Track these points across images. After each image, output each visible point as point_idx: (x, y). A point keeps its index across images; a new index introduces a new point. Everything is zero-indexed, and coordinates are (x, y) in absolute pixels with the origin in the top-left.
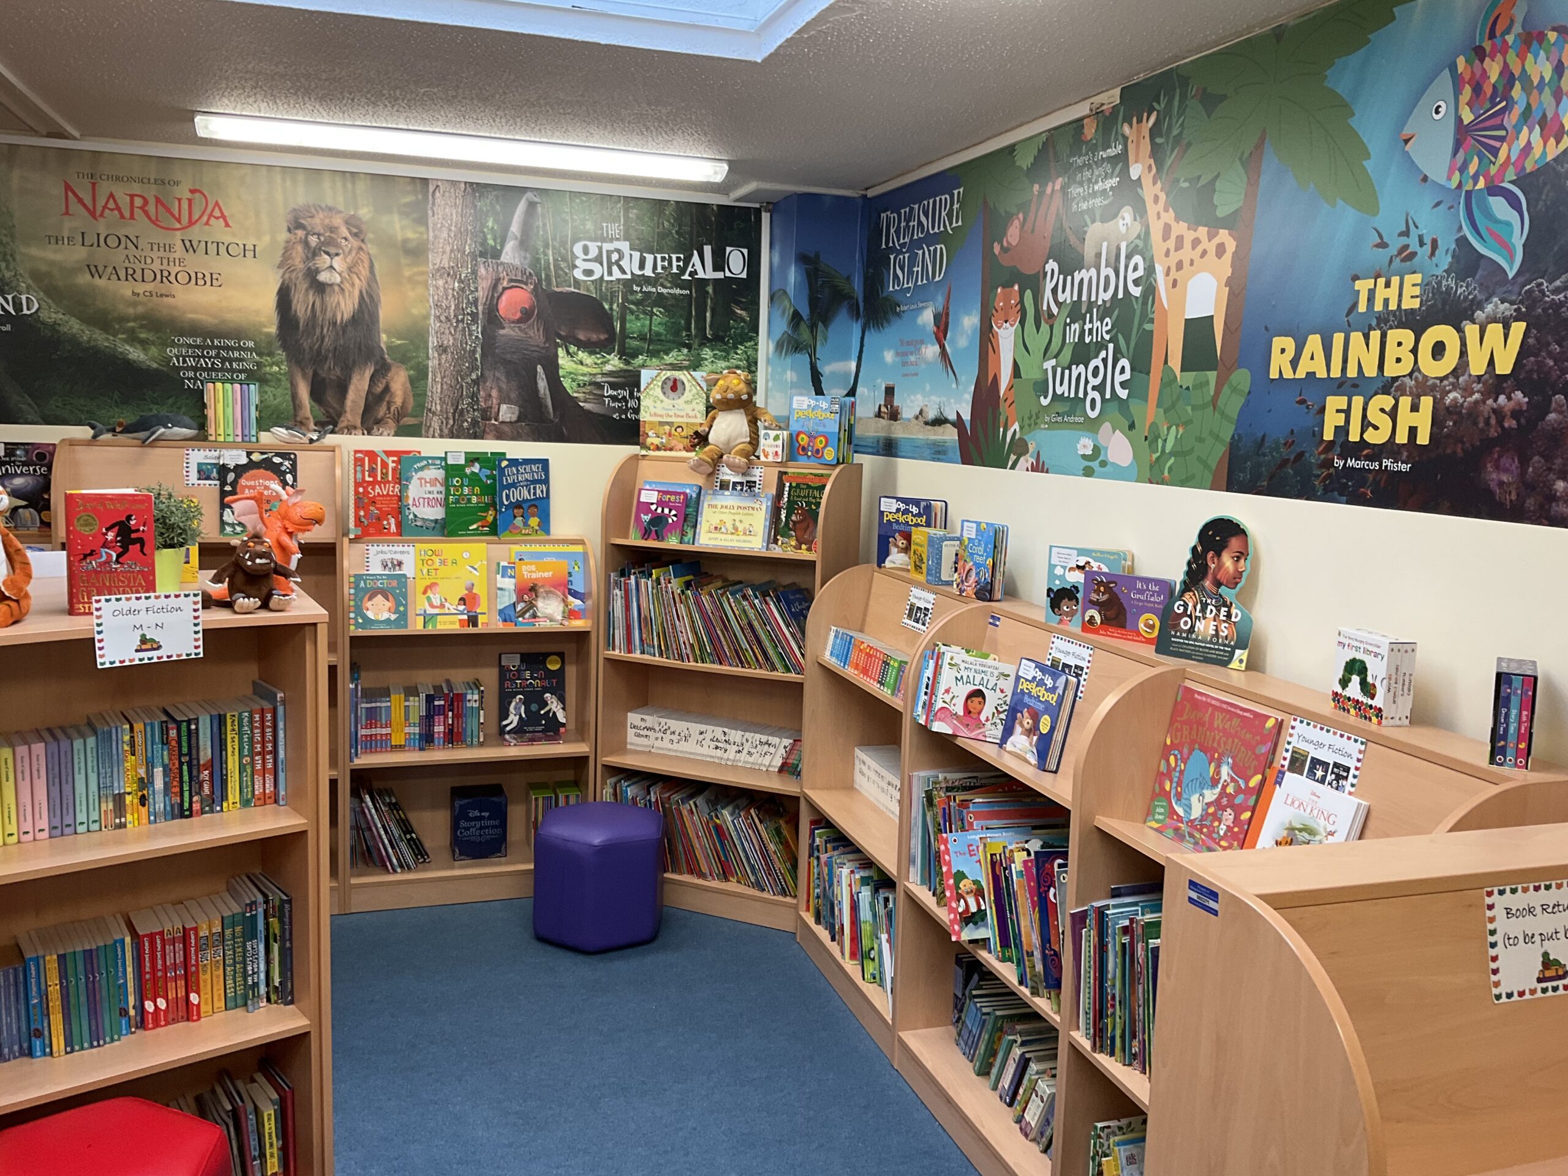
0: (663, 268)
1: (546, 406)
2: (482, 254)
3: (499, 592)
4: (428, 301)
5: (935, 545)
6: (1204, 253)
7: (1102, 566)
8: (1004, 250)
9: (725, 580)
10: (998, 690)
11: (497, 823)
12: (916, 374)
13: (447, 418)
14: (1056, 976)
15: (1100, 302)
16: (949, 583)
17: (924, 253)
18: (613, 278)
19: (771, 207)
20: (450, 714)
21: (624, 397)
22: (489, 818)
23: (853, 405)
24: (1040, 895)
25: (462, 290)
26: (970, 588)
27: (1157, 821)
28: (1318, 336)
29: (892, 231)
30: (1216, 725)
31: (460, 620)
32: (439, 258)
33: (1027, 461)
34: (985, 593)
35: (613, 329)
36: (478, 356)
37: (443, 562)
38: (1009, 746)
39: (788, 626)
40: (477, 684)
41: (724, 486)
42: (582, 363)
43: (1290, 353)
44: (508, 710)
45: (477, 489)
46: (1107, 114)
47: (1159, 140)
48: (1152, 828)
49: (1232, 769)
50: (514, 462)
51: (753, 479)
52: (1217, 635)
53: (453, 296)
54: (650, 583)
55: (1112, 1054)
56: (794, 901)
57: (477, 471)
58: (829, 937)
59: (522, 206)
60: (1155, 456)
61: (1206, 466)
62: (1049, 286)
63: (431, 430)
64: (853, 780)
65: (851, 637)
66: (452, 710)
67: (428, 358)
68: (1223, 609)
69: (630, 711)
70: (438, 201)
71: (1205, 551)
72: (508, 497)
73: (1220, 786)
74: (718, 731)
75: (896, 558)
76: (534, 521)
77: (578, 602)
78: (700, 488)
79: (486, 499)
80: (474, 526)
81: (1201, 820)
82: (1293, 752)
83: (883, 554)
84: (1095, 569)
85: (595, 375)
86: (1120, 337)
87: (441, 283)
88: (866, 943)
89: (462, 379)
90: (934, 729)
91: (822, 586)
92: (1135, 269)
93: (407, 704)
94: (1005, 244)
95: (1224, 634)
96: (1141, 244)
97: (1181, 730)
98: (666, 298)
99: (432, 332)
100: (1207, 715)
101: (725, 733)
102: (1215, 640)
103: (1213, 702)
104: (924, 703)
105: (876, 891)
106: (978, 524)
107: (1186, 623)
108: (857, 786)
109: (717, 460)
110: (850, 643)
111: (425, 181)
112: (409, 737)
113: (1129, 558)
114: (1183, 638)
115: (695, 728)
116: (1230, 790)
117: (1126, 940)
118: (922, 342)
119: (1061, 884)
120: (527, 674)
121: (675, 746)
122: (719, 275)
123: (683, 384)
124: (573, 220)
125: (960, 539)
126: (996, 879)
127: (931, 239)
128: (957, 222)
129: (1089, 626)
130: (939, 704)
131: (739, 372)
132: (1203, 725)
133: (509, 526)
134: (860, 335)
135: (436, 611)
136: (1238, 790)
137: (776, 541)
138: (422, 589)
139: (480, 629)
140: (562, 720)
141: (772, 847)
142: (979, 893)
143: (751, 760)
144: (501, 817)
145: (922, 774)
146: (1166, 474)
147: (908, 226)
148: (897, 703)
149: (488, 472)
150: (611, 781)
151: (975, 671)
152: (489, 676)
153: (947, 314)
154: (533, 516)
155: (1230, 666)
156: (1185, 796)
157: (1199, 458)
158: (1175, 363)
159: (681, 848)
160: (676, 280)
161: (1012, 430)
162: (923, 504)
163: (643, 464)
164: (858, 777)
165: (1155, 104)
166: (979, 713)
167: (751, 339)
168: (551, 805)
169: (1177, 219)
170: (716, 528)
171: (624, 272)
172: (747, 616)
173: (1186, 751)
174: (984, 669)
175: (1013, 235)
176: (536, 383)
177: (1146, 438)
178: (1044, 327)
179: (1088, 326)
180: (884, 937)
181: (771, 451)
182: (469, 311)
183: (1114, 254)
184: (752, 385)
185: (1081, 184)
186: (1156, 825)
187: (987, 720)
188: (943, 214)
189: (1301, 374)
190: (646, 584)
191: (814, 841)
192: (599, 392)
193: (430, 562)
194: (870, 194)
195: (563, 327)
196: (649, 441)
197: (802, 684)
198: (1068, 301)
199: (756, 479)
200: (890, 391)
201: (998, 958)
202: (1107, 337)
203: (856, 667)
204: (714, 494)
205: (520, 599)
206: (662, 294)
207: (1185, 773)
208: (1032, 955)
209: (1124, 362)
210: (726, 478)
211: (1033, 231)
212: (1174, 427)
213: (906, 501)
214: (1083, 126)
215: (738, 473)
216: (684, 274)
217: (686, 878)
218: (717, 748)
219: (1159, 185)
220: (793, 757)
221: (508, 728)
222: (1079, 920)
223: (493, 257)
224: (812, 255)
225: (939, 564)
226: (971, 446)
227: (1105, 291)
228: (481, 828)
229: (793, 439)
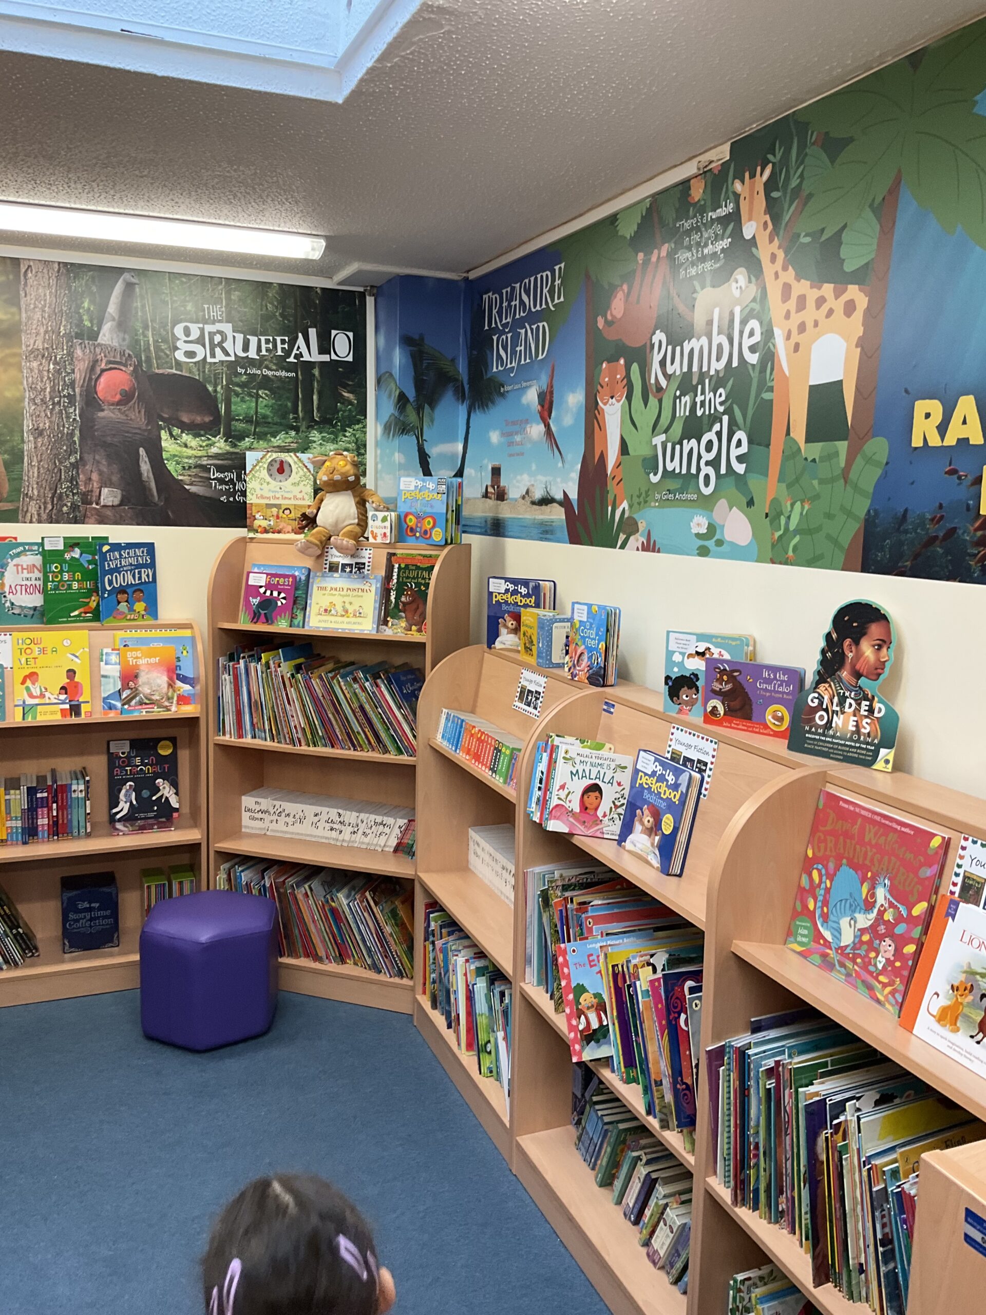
0: (267, 350)
1: (150, 490)
2: (78, 336)
3: (102, 679)
4: (22, 383)
5: (546, 628)
6: (830, 312)
7: (723, 652)
8: (608, 323)
9: (337, 661)
10: (615, 784)
11: (108, 913)
12: (522, 454)
13: (45, 503)
14: (688, 1113)
15: (712, 372)
16: (561, 666)
17: (526, 332)
18: (216, 360)
19: (375, 291)
20: (55, 805)
21: (231, 480)
22: (99, 909)
23: (460, 485)
24: (669, 1022)
25: (58, 372)
26: (582, 672)
27: (801, 944)
28: (971, 397)
29: (494, 312)
30: (867, 839)
31: (62, 710)
32: (32, 339)
33: (637, 540)
34: (598, 678)
35: (218, 412)
36: (76, 439)
37: (43, 651)
38: (628, 844)
39: (399, 708)
40: (83, 773)
41: (333, 568)
42: (186, 446)
43: (937, 418)
44: (118, 798)
45: (78, 575)
46: (716, 172)
47: (775, 194)
48: (794, 951)
49: (890, 892)
50: (116, 547)
51: (362, 561)
52: (858, 731)
53: (49, 378)
54: (259, 667)
55: (756, 1208)
56: (411, 983)
57: (77, 556)
58: (445, 1024)
59: (119, 287)
60: (777, 534)
61: (836, 543)
62: (657, 358)
63: (29, 515)
64: (468, 861)
65: (463, 721)
66: (57, 802)
67: (23, 441)
68: (864, 703)
69: (244, 794)
70: (30, 282)
71: (841, 639)
72: (110, 583)
73: (876, 911)
74: (333, 813)
75: (506, 639)
76: (140, 606)
77: (187, 687)
78: (309, 570)
79: (88, 585)
80: (76, 613)
81: (854, 948)
82: (965, 877)
83: (493, 635)
84: (716, 656)
85: (200, 457)
86: (735, 407)
87: (35, 364)
88: (482, 1037)
89: (61, 463)
90: (550, 828)
91: (432, 670)
92: (751, 334)
93: (8, 797)
94: (609, 318)
95: (866, 731)
96: (757, 307)
97: (825, 841)
98: (272, 380)
99: (27, 415)
100: (857, 827)
101: (340, 815)
102: (855, 737)
103: (863, 812)
104: (538, 799)
105: (492, 982)
106: (590, 606)
107: (821, 718)
108: (471, 867)
109: (325, 543)
110: (461, 727)
111: (16, 261)
112: (11, 831)
113: (751, 643)
114: (819, 734)
115: (310, 810)
116: (889, 916)
117: (771, 1084)
118: (527, 422)
119: (693, 1011)
120: (138, 761)
121: (290, 829)
122: (325, 358)
123: (290, 466)
124: (173, 302)
125: (570, 620)
126: (619, 992)
127: (533, 318)
128: (559, 298)
129: (711, 716)
130: (554, 802)
131: (345, 453)
132: (852, 837)
133: (113, 612)
134: (466, 417)
135: (36, 701)
136: (899, 919)
137: (385, 623)
138: (21, 680)
139: (83, 719)
140: (175, 804)
141: (388, 929)
142: (601, 1007)
143: (366, 840)
144: (112, 907)
145: (539, 869)
146: (790, 553)
147: (509, 306)
148: (509, 792)
149: (90, 557)
150: (224, 866)
151: (591, 764)
152: (97, 765)
153: (552, 393)
154: (139, 601)
155: (875, 767)
156: (832, 917)
157: (828, 537)
158: (799, 433)
159: (297, 931)
160: (281, 363)
161: (621, 509)
162: (531, 585)
163: (251, 546)
164: (472, 857)
165: (770, 157)
166: (596, 809)
167: (359, 422)
168: (165, 894)
169: (798, 278)
170: (326, 610)
171: (227, 354)
172: (358, 699)
173: (831, 865)
174: (600, 762)
175: (617, 307)
176: (139, 466)
177: (767, 516)
178: (653, 401)
179: (699, 399)
180: (500, 1035)
181: (379, 532)
182: (65, 392)
183: (727, 323)
184: (360, 468)
185: (689, 248)
186: (799, 949)
187: (605, 816)
188: (545, 291)
189: (951, 440)
190: (256, 668)
191: (429, 925)
192: (205, 475)
193: (28, 651)
194: (472, 275)
195: (165, 410)
196: (256, 523)
197: (415, 766)
198: (678, 373)
199: (365, 561)
200: (496, 472)
201: (622, 1079)
202: (721, 409)
203: (468, 752)
204: (323, 576)
205: (125, 686)
206: (267, 376)
207: (832, 891)
208: (661, 1084)
209: (740, 435)
210: (335, 560)
211: (638, 301)
212: (798, 504)
213: (515, 582)
214: (689, 188)
215: (346, 555)
216: (289, 357)
217: (303, 962)
218: (332, 829)
219: (776, 242)
220: (408, 836)
221: (118, 816)
222: (716, 1056)
223: (89, 339)
224: (416, 337)
225: (550, 646)
226: (579, 525)
227: (718, 360)
228: (91, 920)
229: (401, 521)
